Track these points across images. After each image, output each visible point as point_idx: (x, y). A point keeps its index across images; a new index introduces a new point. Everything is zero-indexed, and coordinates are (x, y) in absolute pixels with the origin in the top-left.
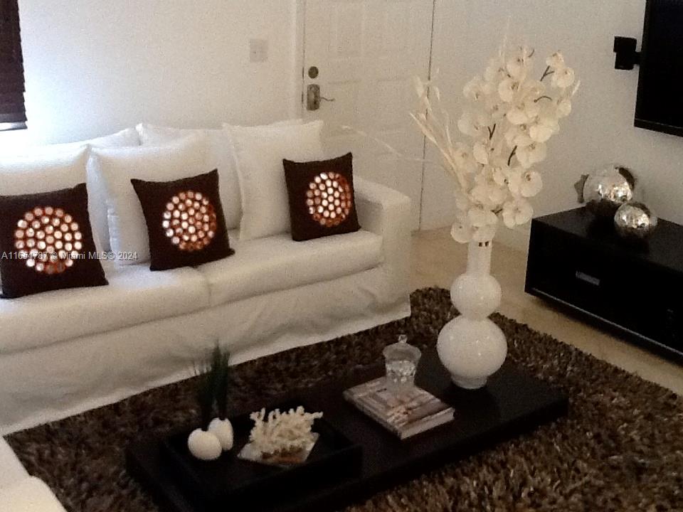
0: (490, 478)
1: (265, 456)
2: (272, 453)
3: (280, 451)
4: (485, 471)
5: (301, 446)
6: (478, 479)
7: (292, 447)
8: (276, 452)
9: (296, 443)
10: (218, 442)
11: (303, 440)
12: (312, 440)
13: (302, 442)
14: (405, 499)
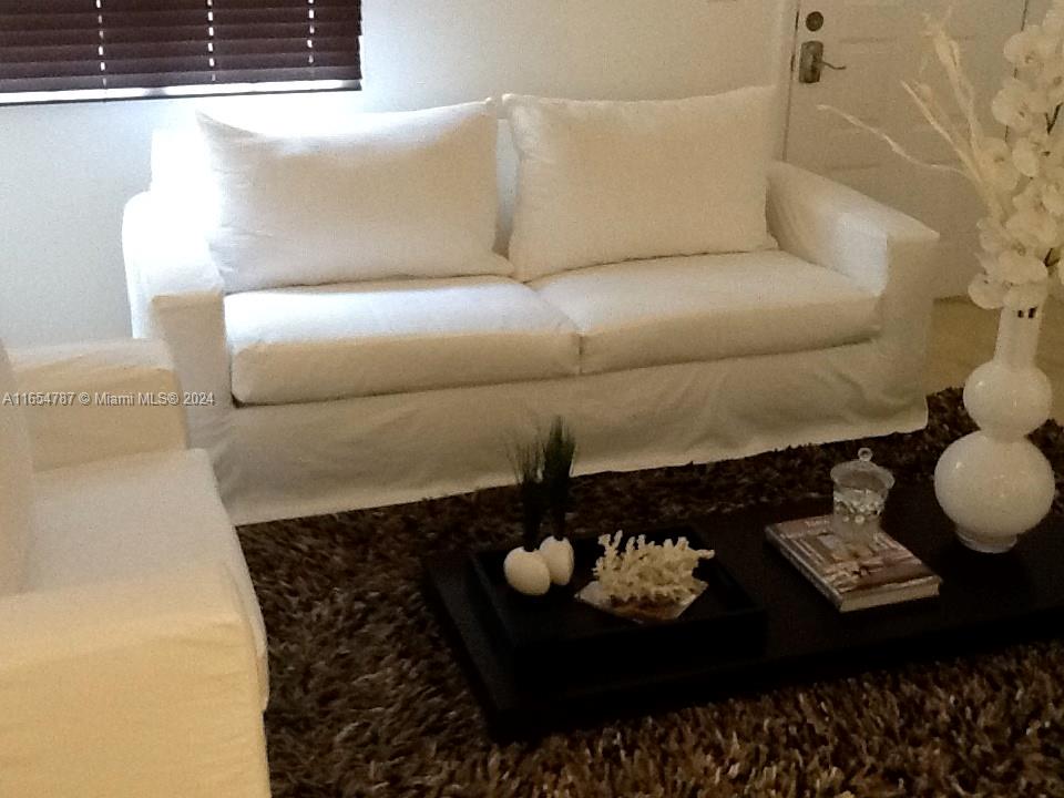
0: (981, 695)
1: (615, 601)
2: (626, 599)
3: (639, 598)
4: (975, 683)
5: (674, 596)
6: (960, 693)
7: (659, 596)
8: (632, 599)
9: (665, 590)
10: (546, 571)
11: (677, 588)
12: (692, 591)
13: (675, 591)
14: (826, 704)
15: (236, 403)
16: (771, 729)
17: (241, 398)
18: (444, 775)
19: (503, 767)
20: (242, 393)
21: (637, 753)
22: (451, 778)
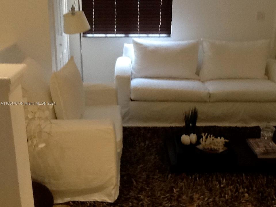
1: (204, 149)
3: (210, 149)
5: (218, 149)
7: (214, 149)
8: (208, 148)
9: (216, 147)
10: (189, 140)
11: (219, 147)
12: (222, 149)
13: (218, 148)
14: (249, 177)
15: (132, 100)
16: (234, 179)
17: (132, 99)
18: (158, 177)
19: (171, 177)
20: (132, 98)
21: (201, 179)
22: (160, 177)
